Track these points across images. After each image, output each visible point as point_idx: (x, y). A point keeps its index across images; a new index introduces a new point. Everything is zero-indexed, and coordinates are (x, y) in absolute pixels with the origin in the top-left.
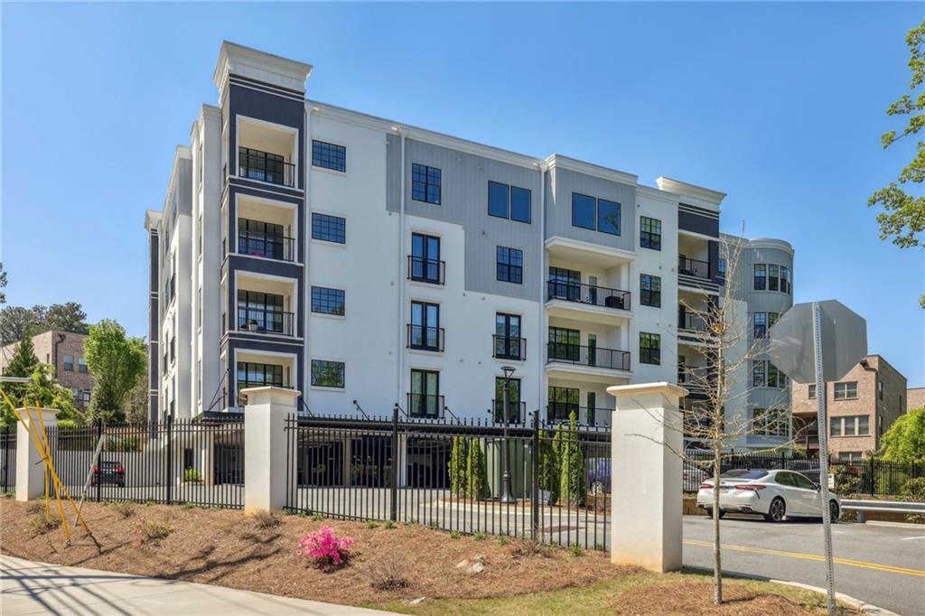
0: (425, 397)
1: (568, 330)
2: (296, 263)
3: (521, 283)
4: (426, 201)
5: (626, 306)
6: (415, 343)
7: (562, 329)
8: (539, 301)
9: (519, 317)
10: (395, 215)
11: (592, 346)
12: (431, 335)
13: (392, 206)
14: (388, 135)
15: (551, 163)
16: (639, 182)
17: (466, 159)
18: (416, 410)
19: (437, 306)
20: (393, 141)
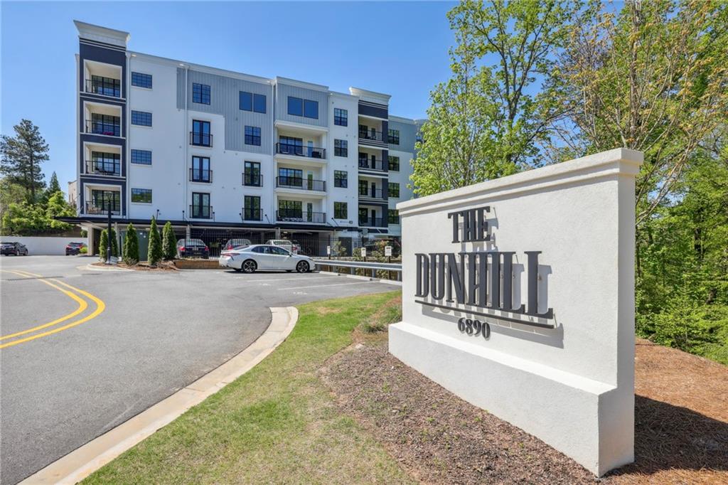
0: (201, 206)
1: (295, 170)
2: (121, 137)
3: (260, 145)
4: (201, 103)
5: (322, 156)
6: (195, 178)
7: (291, 169)
8: (270, 155)
9: (259, 163)
10: (182, 110)
11: (310, 179)
12: (205, 174)
13: (180, 105)
14: (178, 68)
15: (275, 82)
16: (329, 90)
17: (225, 79)
18: (196, 214)
19: (209, 158)
20: (180, 72)
